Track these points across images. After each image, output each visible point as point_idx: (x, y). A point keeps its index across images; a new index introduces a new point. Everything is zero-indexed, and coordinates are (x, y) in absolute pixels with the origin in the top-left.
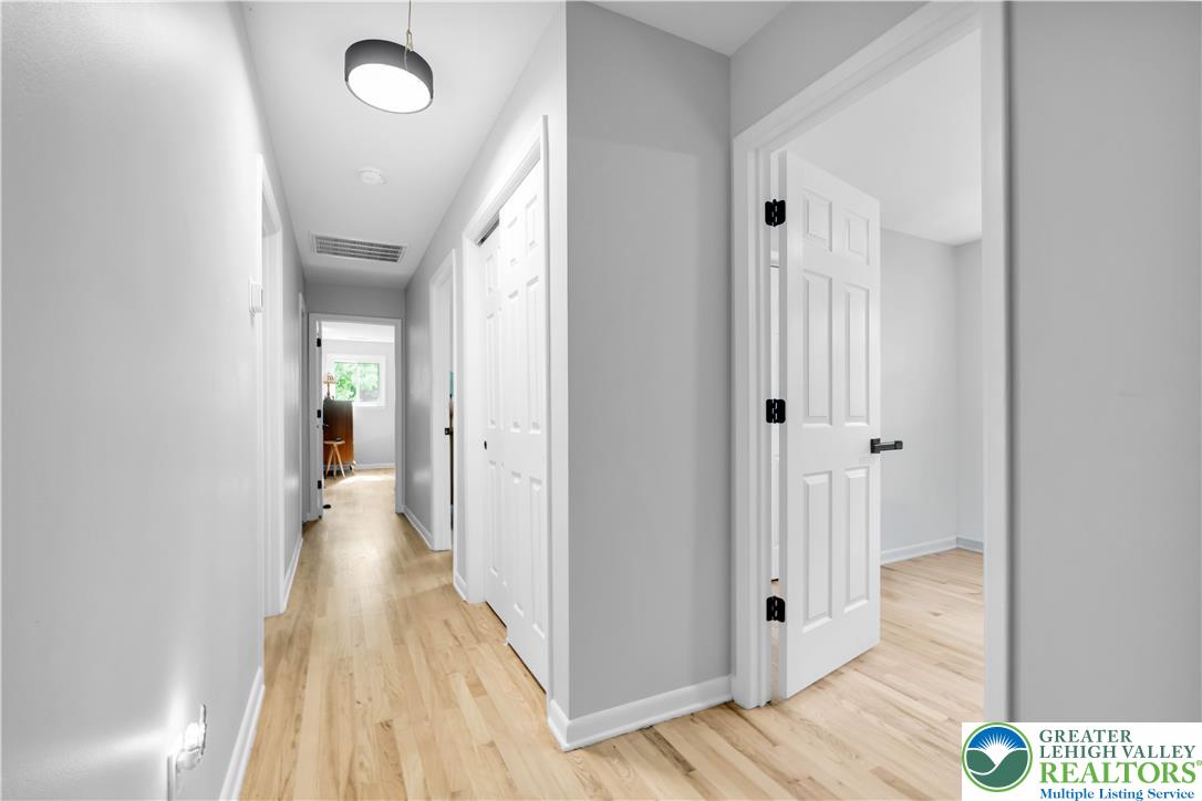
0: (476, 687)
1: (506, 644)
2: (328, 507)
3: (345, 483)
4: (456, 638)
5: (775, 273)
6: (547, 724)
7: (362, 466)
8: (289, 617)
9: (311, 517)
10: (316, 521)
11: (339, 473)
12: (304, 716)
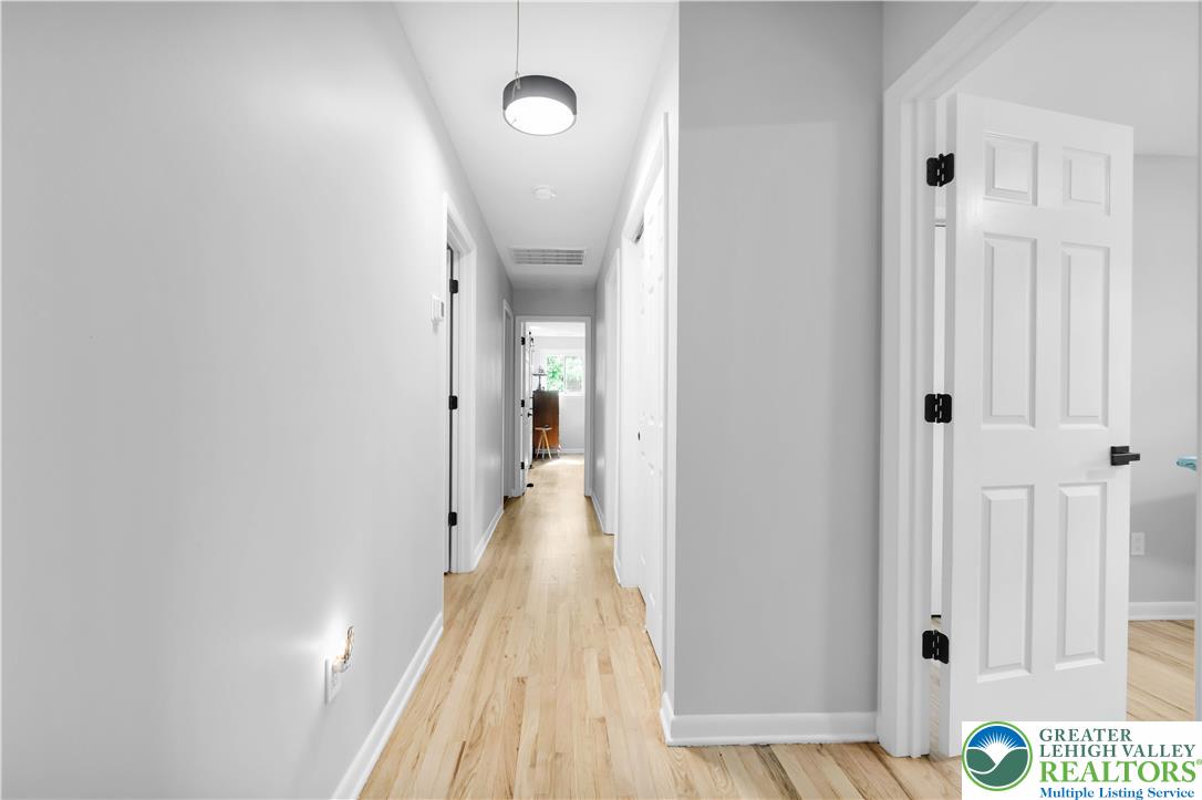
0: (605, 665)
1: (644, 632)
2: (530, 485)
3: (551, 464)
4: (601, 617)
5: (940, 233)
6: (658, 715)
7: (566, 451)
8: (476, 575)
9: (514, 494)
10: (519, 497)
11: (547, 456)
12: (464, 659)
